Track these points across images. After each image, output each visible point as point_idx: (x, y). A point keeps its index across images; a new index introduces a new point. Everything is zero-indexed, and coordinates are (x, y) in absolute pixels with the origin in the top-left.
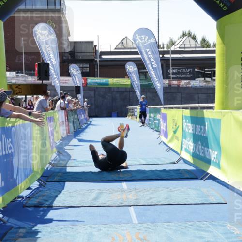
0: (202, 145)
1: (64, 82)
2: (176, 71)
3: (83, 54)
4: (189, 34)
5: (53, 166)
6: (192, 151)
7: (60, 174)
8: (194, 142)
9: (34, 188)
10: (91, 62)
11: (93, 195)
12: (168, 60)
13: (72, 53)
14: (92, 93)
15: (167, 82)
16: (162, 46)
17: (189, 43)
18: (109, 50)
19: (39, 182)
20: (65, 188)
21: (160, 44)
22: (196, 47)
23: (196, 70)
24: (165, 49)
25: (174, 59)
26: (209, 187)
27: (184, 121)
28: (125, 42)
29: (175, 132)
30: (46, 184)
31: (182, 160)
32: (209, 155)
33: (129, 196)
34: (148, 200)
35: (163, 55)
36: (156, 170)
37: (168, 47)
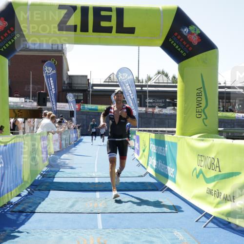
0: (163, 163)
1: (62, 107)
2: (151, 101)
3: (78, 85)
4: (163, 72)
5: (43, 177)
6: (155, 167)
7: (47, 184)
8: (157, 160)
9: (23, 195)
10: (85, 91)
11: (70, 203)
12: (145, 92)
13: (70, 84)
14: (84, 117)
15: (144, 109)
16: (141, 81)
17: (163, 80)
18: (99, 83)
19: (28, 191)
20: (49, 196)
21: (139, 79)
22: (167, 83)
23: (167, 100)
24: (144, 84)
25: (150, 92)
26: (165, 198)
27: (151, 142)
28: (112, 77)
29: (144, 151)
30: (33, 192)
31: (148, 174)
32: (167, 171)
33: (100, 205)
34: (114, 208)
35: (142, 88)
36: (126, 182)
37: (146, 82)
